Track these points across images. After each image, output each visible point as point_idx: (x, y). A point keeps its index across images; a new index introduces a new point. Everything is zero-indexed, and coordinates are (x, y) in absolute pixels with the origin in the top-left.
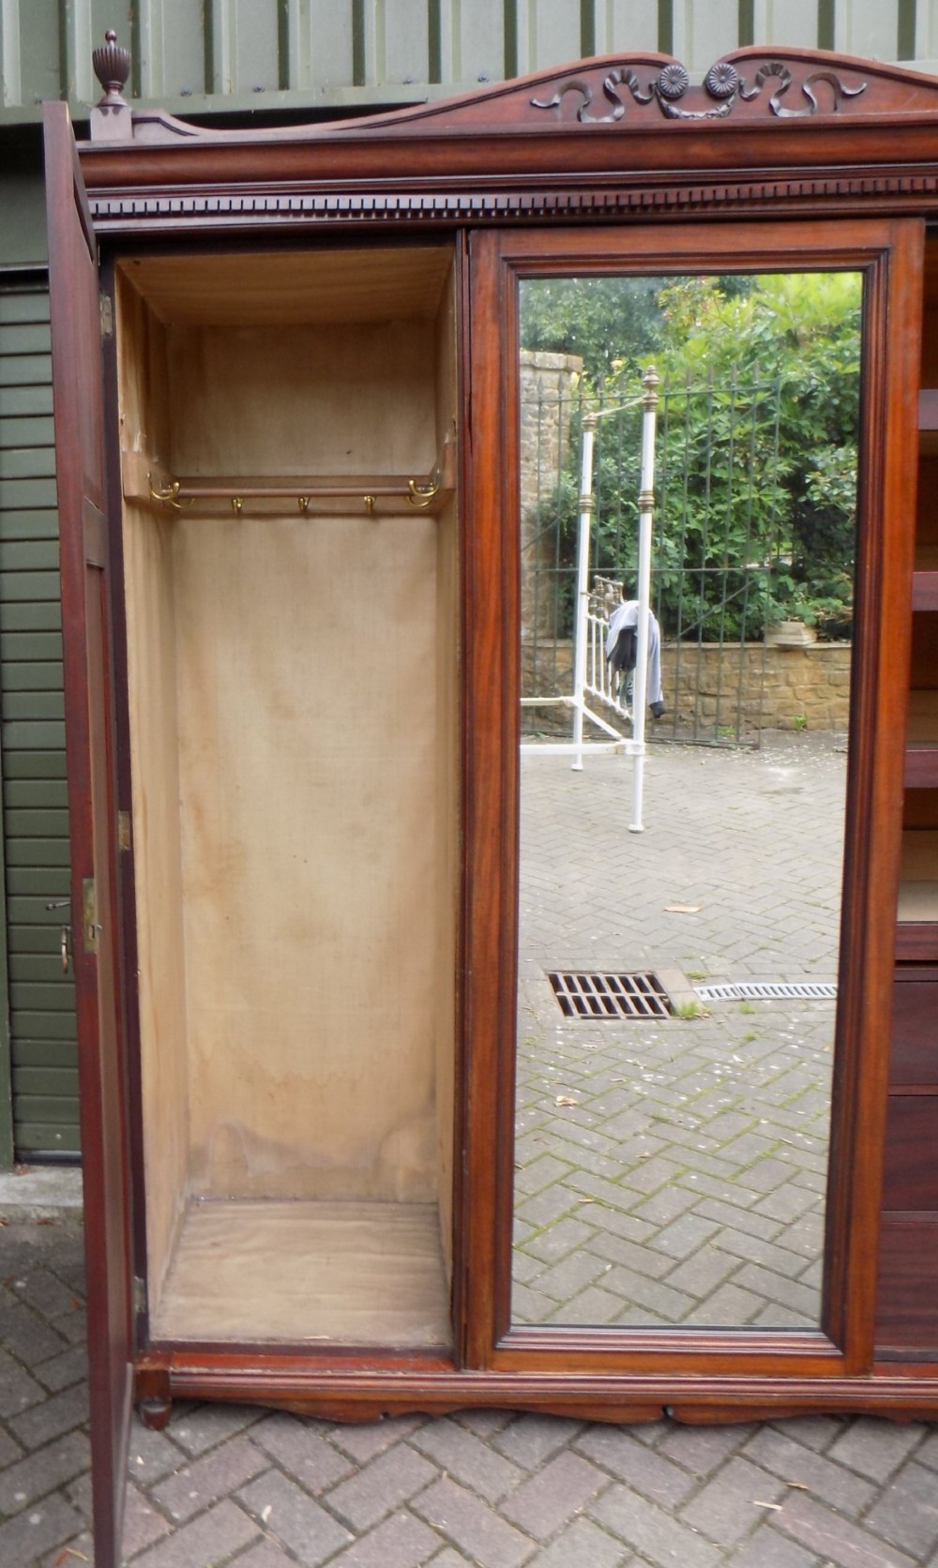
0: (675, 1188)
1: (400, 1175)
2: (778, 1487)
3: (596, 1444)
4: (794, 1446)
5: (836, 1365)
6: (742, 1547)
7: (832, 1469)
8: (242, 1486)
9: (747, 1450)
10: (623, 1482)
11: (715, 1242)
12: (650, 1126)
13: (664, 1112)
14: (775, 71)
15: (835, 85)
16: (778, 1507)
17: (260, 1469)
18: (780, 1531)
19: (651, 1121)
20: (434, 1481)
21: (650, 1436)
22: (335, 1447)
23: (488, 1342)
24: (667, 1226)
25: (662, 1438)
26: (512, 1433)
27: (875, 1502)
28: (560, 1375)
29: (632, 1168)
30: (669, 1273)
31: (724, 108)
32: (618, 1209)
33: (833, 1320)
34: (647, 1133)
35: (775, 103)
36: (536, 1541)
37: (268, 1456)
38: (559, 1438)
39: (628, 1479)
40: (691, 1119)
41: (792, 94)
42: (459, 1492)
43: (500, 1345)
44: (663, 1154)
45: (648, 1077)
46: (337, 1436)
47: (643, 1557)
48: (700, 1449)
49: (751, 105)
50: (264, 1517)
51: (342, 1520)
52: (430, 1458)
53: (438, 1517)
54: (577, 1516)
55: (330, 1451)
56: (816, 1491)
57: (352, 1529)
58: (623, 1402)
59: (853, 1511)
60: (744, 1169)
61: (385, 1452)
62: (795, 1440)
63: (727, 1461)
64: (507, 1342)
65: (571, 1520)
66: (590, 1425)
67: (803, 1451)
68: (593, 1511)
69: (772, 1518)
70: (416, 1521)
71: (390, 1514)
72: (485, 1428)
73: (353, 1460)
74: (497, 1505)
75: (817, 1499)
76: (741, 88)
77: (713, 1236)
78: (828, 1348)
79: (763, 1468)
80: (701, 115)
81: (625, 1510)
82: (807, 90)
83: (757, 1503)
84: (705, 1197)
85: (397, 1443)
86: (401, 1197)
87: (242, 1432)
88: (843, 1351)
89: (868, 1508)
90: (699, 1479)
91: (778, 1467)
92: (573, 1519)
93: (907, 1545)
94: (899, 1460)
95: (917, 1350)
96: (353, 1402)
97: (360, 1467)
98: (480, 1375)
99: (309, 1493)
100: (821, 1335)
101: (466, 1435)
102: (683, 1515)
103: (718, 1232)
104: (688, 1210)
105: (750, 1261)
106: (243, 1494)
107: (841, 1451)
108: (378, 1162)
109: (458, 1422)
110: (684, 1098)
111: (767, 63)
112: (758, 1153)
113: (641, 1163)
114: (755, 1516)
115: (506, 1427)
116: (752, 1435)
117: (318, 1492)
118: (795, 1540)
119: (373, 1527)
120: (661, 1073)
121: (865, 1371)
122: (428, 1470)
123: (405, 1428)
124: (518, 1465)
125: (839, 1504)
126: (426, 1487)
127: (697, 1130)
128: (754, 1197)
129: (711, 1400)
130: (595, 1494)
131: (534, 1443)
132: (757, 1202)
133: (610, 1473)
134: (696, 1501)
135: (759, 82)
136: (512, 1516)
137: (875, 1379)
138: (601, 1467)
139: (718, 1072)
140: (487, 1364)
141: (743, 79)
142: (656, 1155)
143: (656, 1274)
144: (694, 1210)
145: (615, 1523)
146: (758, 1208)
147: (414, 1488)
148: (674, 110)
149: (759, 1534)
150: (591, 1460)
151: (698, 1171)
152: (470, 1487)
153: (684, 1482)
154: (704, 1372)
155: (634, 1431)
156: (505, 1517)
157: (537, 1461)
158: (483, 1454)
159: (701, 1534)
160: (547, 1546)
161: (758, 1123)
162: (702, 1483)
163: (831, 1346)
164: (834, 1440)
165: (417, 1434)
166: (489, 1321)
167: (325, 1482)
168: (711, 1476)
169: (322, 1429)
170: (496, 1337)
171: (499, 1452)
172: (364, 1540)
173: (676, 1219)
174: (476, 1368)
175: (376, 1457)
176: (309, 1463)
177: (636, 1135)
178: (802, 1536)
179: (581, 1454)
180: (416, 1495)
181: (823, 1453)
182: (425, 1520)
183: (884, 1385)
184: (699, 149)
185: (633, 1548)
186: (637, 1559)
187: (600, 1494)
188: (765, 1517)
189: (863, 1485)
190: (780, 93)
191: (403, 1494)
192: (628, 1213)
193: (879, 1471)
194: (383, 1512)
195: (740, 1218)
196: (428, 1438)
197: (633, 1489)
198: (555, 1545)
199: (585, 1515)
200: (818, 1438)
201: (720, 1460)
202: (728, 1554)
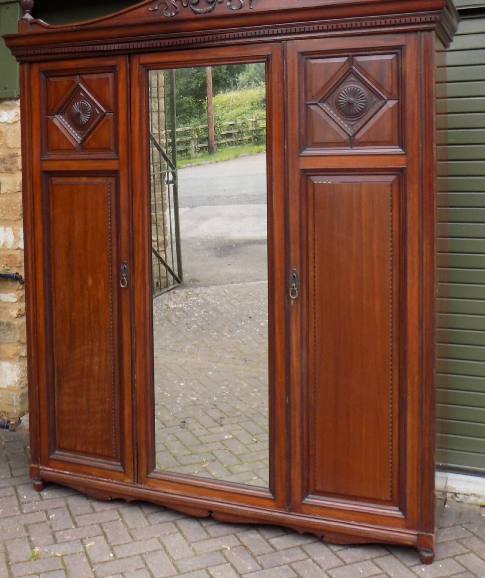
2: (237, 544)
3: (183, 522)
6: (203, 555)
7: (265, 544)
8: (51, 509)
9: (239, 534)
10: (181, 533)
16: (230, 549)
17: (61, 507)
18: (223, 554)
20: (116, 520)
22: (92, 506)
23: (145, 473)
26: (156, 514)
27: (268, 554)
36: (134, 540)
37: (67, 504)
38: (172, 518)
39: (184, 532)
42: (121, 524)
43: (149, 476)
46: (95, 504)
47: (166, 551)
48: (221, 530)
50: (51, 517)
51: (74, 523)
52: (120, 515)
53: (106, 528)
54: (155, 537)
55: (89, 507)
56: (250, 547)
57: (76, 525)
58: (192, 505)
59: (257, 554)
61: (106, 510)
62: (261, 534)
64: (152, 475)
65: (152, 538)
68: (162, 538)
69: (224, 551)
70: (99, 528)
72: (147, 511)
74: (130, 530)
75: (248, 549)
78: (269, 495)
79: (238, 539)
81: (173, 539)
83: (222, 546)
85: (114, 509)
87: (64, 497)
88: (274, 497)
89: (264, 554)
90: (211, 537)
91: (244, 540)
93: (264, 565)
94: (294, 546)
96: (99, 490)
97: (94, 511)
98: (143, 487)
99: (71, 515)
101: (140, 512)
102: (193, 544)
106: (49, 511)
107: (275, 540)
114: (218, 549)
117: (74, 515)
118: (225, 557)
119: (84, 526)
121: (284, 508)
122: (117, 517)
123: (120, 506)
124: (149, 522)
125: (254, 552)
126: (111, 521)
129: (225, 511)
130: (168, 534)
131: (161, 518)
133: (180, 530)
134: (201, 542)
136: (133, 533)
140: (145, 483)
145: (166, 541)
147: (107, 521)
149: (214, 553)
150: (177, 526)
152: (126, 524)
153: (204, 535)
155: (200, 521)
156: (130, 533)
157: (157, 522)
158: (140, 517)
159: (193, 549)
160: (136, 542)
163: (271, 495)
164: (277, 537)
165: (123, 508)
166: (145, 465)
167: (79, 513)
168: (215, 537)
170: (148, 472)
171: (147, 518)
172: (77, 529)
174: (142, 484)
175: (102, 511)
176: (79, 508)
178: (228, 556)
179: (175, 524)
180: (105, 522)
181: (267, 539)
182: (102, 528)
185: (165, 548)
186: (162, 550)
187: (170, 534)
188: (221, 551)
191: (101, 521)
194: (90, 524)
198: (139, 542)
199: (158, 538)
201: (226, 534)
202: (196, 555)
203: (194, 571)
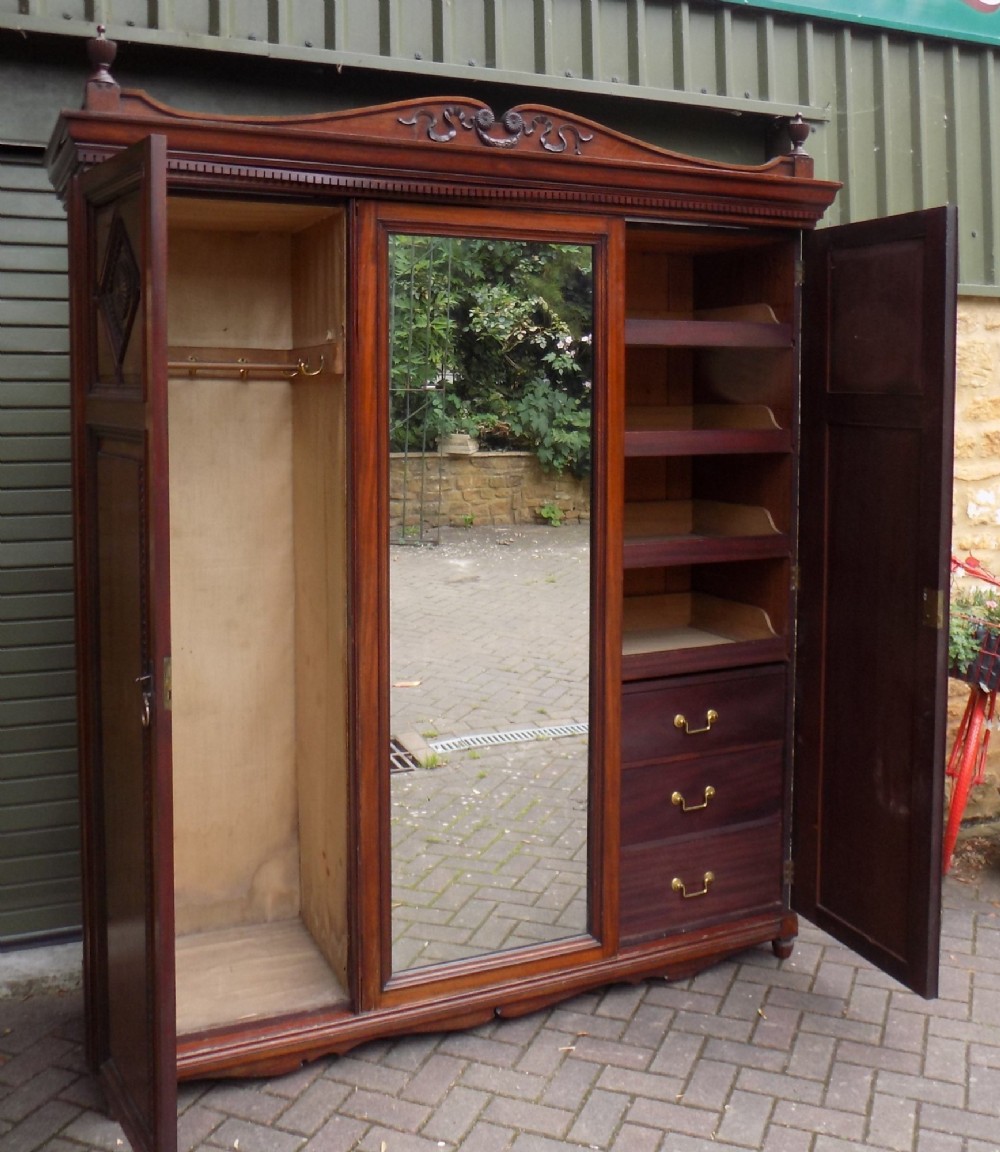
0: (458, 886)
1: (269, 901)
2: (571, 1038)
3: (454, 1045)
4: (575, 1015)
5: (597, 954)
6: (557, 1073)
7: (599, 1021)
8: (210, 1134)
9: (548, 1024)
10: (476, 1061)
11: (496, 913)
12: (427, 848)
13: (435, 837)
14: (542, 121)
15: (576, 134)
16: (574, 1048)
17: (219, 1121)
18: (577, 1059)
19: (426, 844)
20: (350, 1094)
21: (487, 1032)
22: (270, 1094)
23: (377, 990)
24: (459, 911)
25: (494, 1032)
26: (394, 1054)
27: (626, 1030)
28: (426, 1002)
29: (423, 878)
30: (470, 938)
31: (515, 139)
32: (420, 906)
33: (594, 926)
34: (425, 853)
35: (543, 140)
36: (432, 1106)
37: (221, 1112)
38: (427, 1048)
39: (479, 1059)
40: (455, 838)
41: (551, 136)
42: (369, 1096)
43: (385, 989)
44: (442, 865)
45: (415, 814)
46: (269, 1087)
47: (500, 1095)
48: (519, 1031)
49: (530, 139)
50: (236, 1146)
51: (293, 1133)
52: (344, 1082)
53: (361, 1112)
54: (453, 1087)
56: (594, 1033)
57: (302, 1135)
58: (470, 1010)
59: (615, 1037)
60: (502, 865)
61: (309, 1087)
62: (575, 1012)
63: (537, 1034)
64: (391, 985)
66: (448, 1034)
67: (581, 1016)
68: (462, 1081)
69: (571, 1054)
70: (346, 1119)
71: (326, 1121)
72: (374, 1056)
73: (287, 1098)
74: (398, 1095)
75: (595, 1038)
76: (524, 128)
77: (493, 910)
78: (594, 943)
79: (560, 1031)
80: (502, 142)
81: (482, 1075)
82: (561, 135)
83: (560, 1049)
84: (480, 887)
85: (315, 1081)
86: (270, 917)
87: (194, 1104)
88: (601, 942)
89: (623, 1034)
90: (523, 1047)
91: (570, 1028)
92: (451, 1089)
93: (647, 1044)
94: (636, 1005)
95: (641, 935)
96: (281, 1057)
97: (293, 1101)
98: (372, 1014)
99: (263, 1125)
100: (589, 936)
101: (362, 1063)
102: (519, 1068)
103: (496, 907)
104: (472, 897)
105: (523, 920)
106: (213, 1138)
107: (603, 1010)
108: (252, 892)
109: (354, 1058)
110: (445, 824)
111: (539, 116)
112: (509, 852)
113: (428, 874)
114: (561, 1056)
115: (389, 1052)
116: (549, 1016)
117: (269, 1123)
118: (587, 1061)
119: (317, 1130)
120: (423, 810)
121: (614, 954)
122: (344, 1090)
123: (318, 1071)
124: (405, 1071)
125: (607, 1035)
126: (345, 1099)
127: (461, 844)
128: (514, 880)
129: (525, 996)
130: (461, 1072)
131: (411, 1056)
132: (517, 883)
133: (466, 1058)
134: (524, 1059)
135: (534, 126)
136: (411, 1098)
137: (620, 958)
138: (460, 1057)
139: (465, 803)
140: (377, 1005)
141: (525, 123)
142: (437, 866)
143: (462, 941)
144: (476, 896)
145: (478, 1083)
146: (519, 887)
147: (338, 1102)
148: (486, 136)
149: (565, 1064)
150: (452, 1055)
151: (471, 872)
152: (376, 1091)
153: (514, 1051)
154: (519, 977)
155: (475, 1032)
156: (406, 1100)
157: (417, 1065)
158: (379, 1071)
159: (531, 1074)
160: (438, 1107)
161: (503, 833)
162: (525, 1049)
163: (595, 941)
164: (598, 1005)
165: (327, 1072)
166: (377, 972)
167: (272, 1115)
168: (530, 1044)
169: (255, 1087)
170: (382, 984)
171: (387, 1066)
172: (314, 1139)
173: (464, 905)
174: (369, 1010)
175: (303, 1093)
176: (255, 1108)
177: (418, 855)
178: (590, 1058)
179: (445, 1054)
180: (341, 1105)
181: (593, 1014)
182: (353, 1117)
183: (625, 961)
184: (503, 167)
185: (493, 1092)
186: (496, 1098)
187: (463, 1072)
188: (567, 1055)
189: (618, 1023)
190: (546, 135)
191: (331, 1107)
192: (429, 907)
193: (625, 1014)
194: (321, 1120)
195: (508, 896)
196: (336, 1071)
197: (483, 1063)
198: (444, 1105)
199: (458, 1085)
200: (587, 1007)
201: (533, 1034)
202: (550, 1080)
203: (586, 1098)
